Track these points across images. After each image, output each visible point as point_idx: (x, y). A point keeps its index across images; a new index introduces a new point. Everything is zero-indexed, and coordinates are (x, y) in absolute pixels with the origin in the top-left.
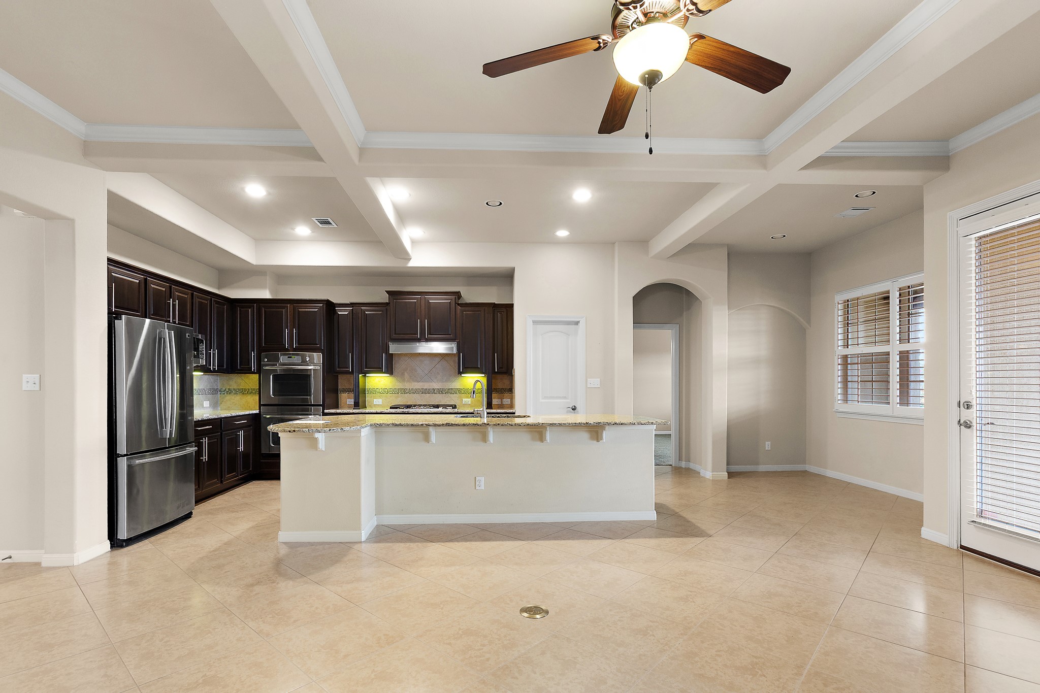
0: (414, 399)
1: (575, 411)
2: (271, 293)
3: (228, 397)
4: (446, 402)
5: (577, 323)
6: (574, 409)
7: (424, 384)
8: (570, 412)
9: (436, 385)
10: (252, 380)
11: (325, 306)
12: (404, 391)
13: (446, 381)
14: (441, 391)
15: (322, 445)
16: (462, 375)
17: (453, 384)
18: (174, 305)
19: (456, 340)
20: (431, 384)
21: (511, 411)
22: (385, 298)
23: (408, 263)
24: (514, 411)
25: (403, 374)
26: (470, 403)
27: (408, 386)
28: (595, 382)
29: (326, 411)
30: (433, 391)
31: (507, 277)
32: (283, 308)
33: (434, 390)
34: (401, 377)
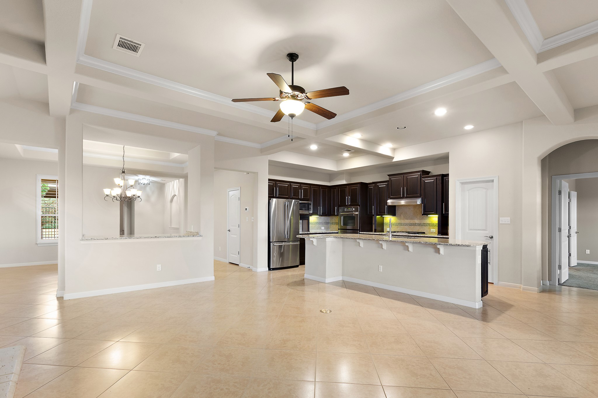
0: (406, 229)
1: (492, 239)
2: (346, 181)
3: (332, 226)
4: (422, 231)
5: (493, 181)
6: (492, 237)
7: (411, 220)
8: (489, 240)
9: (417, 221)
10: (335, 219)
11: (360, 185)
12: (401, 224)
13: (422, 219)
14: (419, 225)
15: (315, 243)
16: (428, 216)
17: (426, 221)
18: (301, 192)
19: (421, 196)
20: (414, 221)
21: (446, 237)
22: (387, 178)
23: (392, 160)
24: (448, 237)
25: (400, 215)
26: (435, 232)
27: (403, 221)
28: (506, 220)
29: (360, 233)
30: (414, 225)
31: (445, 159)
32: (346, 188)
33: (416, 224)
34: (400, 218)
